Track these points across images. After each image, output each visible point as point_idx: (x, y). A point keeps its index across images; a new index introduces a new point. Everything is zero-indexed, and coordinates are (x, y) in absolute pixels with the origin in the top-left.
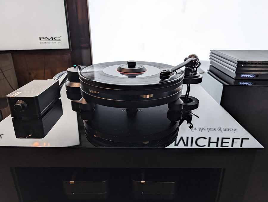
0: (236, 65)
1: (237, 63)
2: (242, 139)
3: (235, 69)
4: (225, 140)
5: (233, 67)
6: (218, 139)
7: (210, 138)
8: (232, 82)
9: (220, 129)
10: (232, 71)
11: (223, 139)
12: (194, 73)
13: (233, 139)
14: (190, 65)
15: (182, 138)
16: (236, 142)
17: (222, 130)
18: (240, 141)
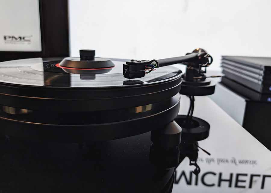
0: (262, 72)
1: (264, 69)
2: (264, 177)
3: (261, 78)
4: (241, 178)
5: (257, 76)
6: (231, 175)
7: (221, 174)
8: (258, 97)
9: (234, 161)
10: (256, 81)
11: (238, 175)
12: (201, 77)
13: (252, 176)
14: (194, 64)
15: (183, 173)
16: (256, 181)
17: (237, 162)
18: (261, 179)
